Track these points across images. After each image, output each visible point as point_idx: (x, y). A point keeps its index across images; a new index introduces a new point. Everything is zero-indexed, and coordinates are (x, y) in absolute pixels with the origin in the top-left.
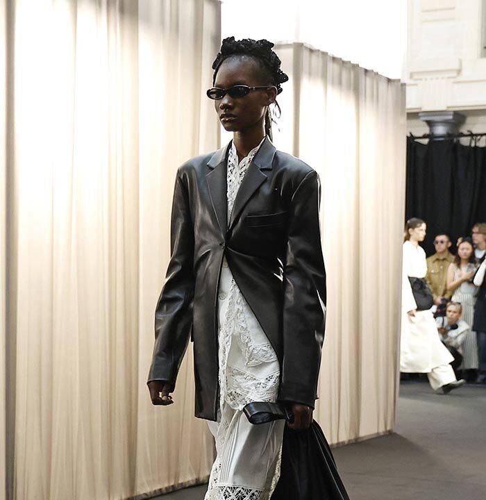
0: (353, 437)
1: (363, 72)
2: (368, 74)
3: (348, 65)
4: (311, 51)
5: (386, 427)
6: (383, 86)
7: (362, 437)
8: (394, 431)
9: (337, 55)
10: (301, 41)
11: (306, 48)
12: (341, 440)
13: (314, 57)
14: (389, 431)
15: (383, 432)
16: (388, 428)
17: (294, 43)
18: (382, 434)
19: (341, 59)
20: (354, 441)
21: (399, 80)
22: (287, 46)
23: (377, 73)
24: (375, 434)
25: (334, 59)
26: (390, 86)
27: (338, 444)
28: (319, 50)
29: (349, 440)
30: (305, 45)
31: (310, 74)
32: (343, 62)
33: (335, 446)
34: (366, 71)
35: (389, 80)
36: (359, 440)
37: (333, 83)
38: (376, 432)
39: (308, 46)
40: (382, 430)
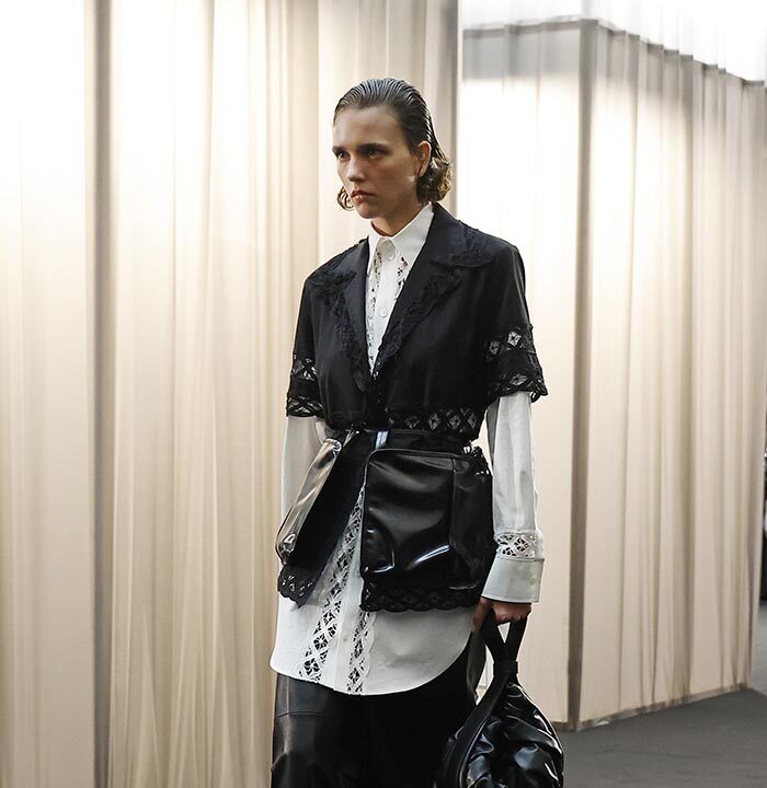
0: (678, 696)
1: (700, 70)
2: (708, 73)
3: (674, 57)
4: (611, 33)
5: (735, 678)
6: (734, 92)
7: (695, 696)
8: (749, 686)
9: (655, 40)
10: (594, 16)
11: (602, 28)
12: (658, 701)
13: (616, 44)
14: (741, 685)
15: (731, 687)
16: (739, 681)
17: (583, 20)
18: (729, 690)
19: (662, 46)
20: (680, 702)
21: (762, 83)
22: (570, 25)
23: (725, 70)
24: (717, 690)
25: (650, 47)
26: (745, 94)
27: (653, 706)
28: (624, 32)
29: (673, 701)
30: (600, 24)
31: (609, 75)
32: (666, 52)
33: (648, 711)
34: (705, 67)
35: (744, 83)
36: (690, 701)
37: (648, 89)
38: (718, 686)
39: (606, 26)
40: (728, 684)
